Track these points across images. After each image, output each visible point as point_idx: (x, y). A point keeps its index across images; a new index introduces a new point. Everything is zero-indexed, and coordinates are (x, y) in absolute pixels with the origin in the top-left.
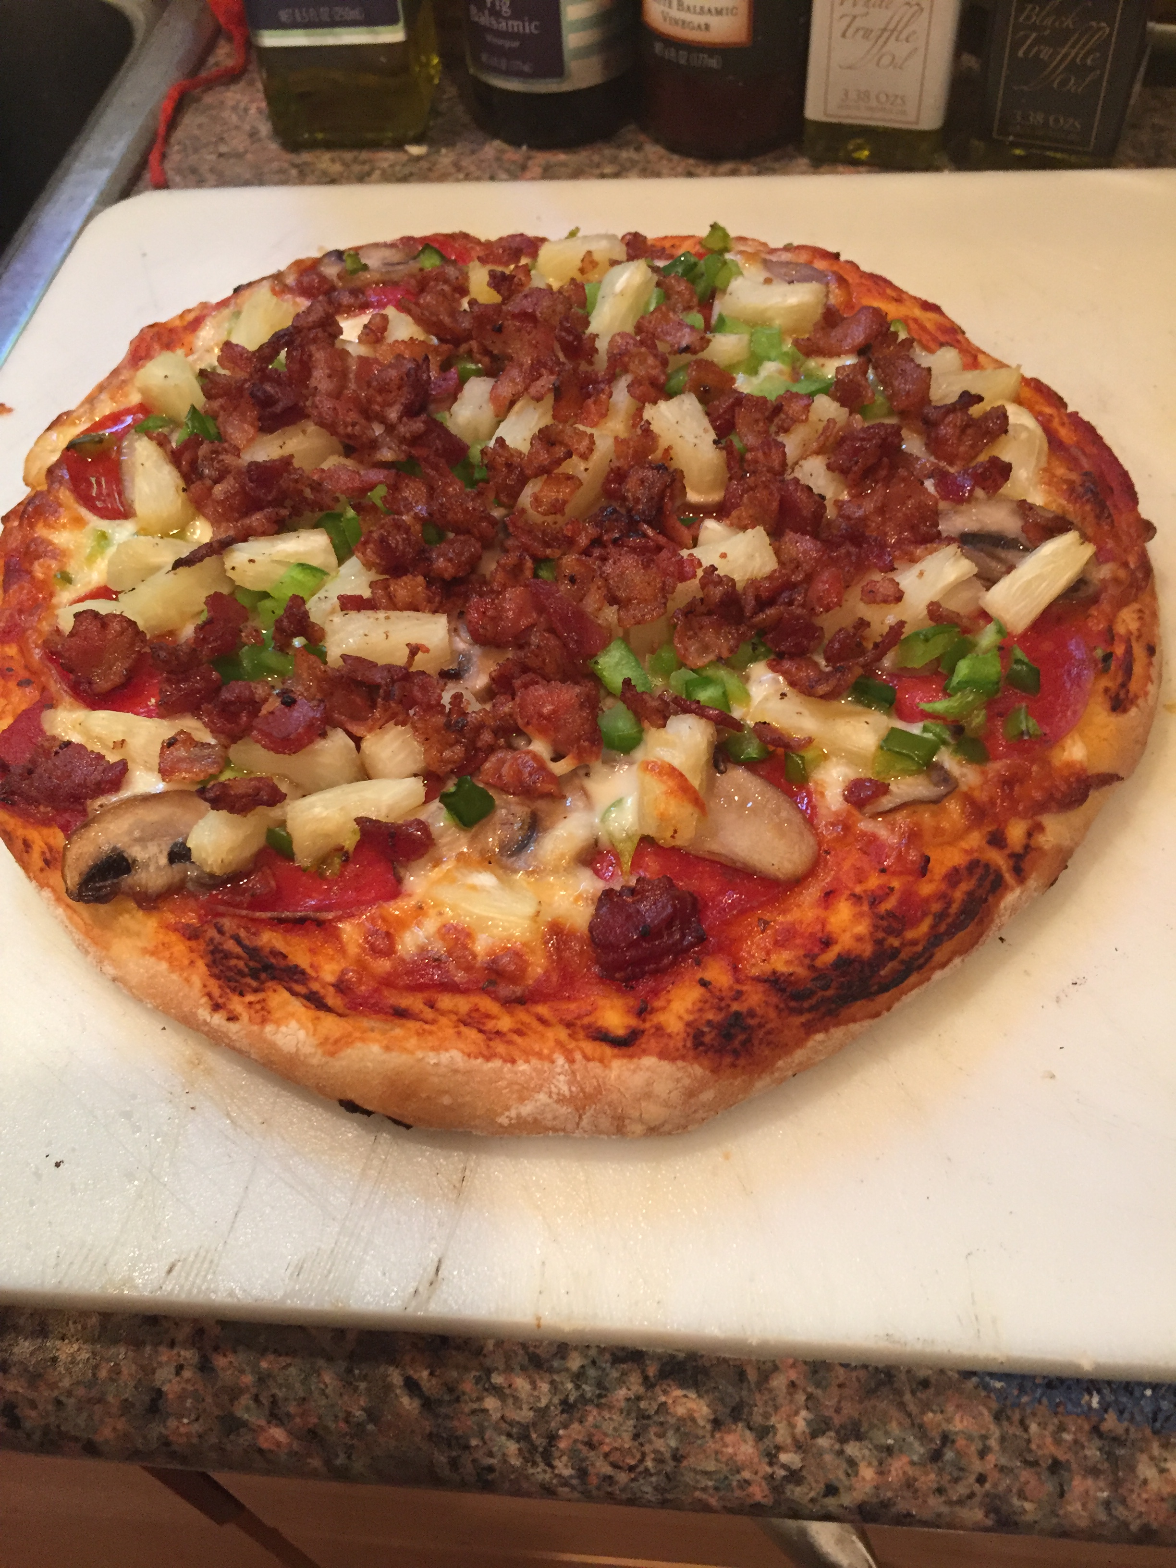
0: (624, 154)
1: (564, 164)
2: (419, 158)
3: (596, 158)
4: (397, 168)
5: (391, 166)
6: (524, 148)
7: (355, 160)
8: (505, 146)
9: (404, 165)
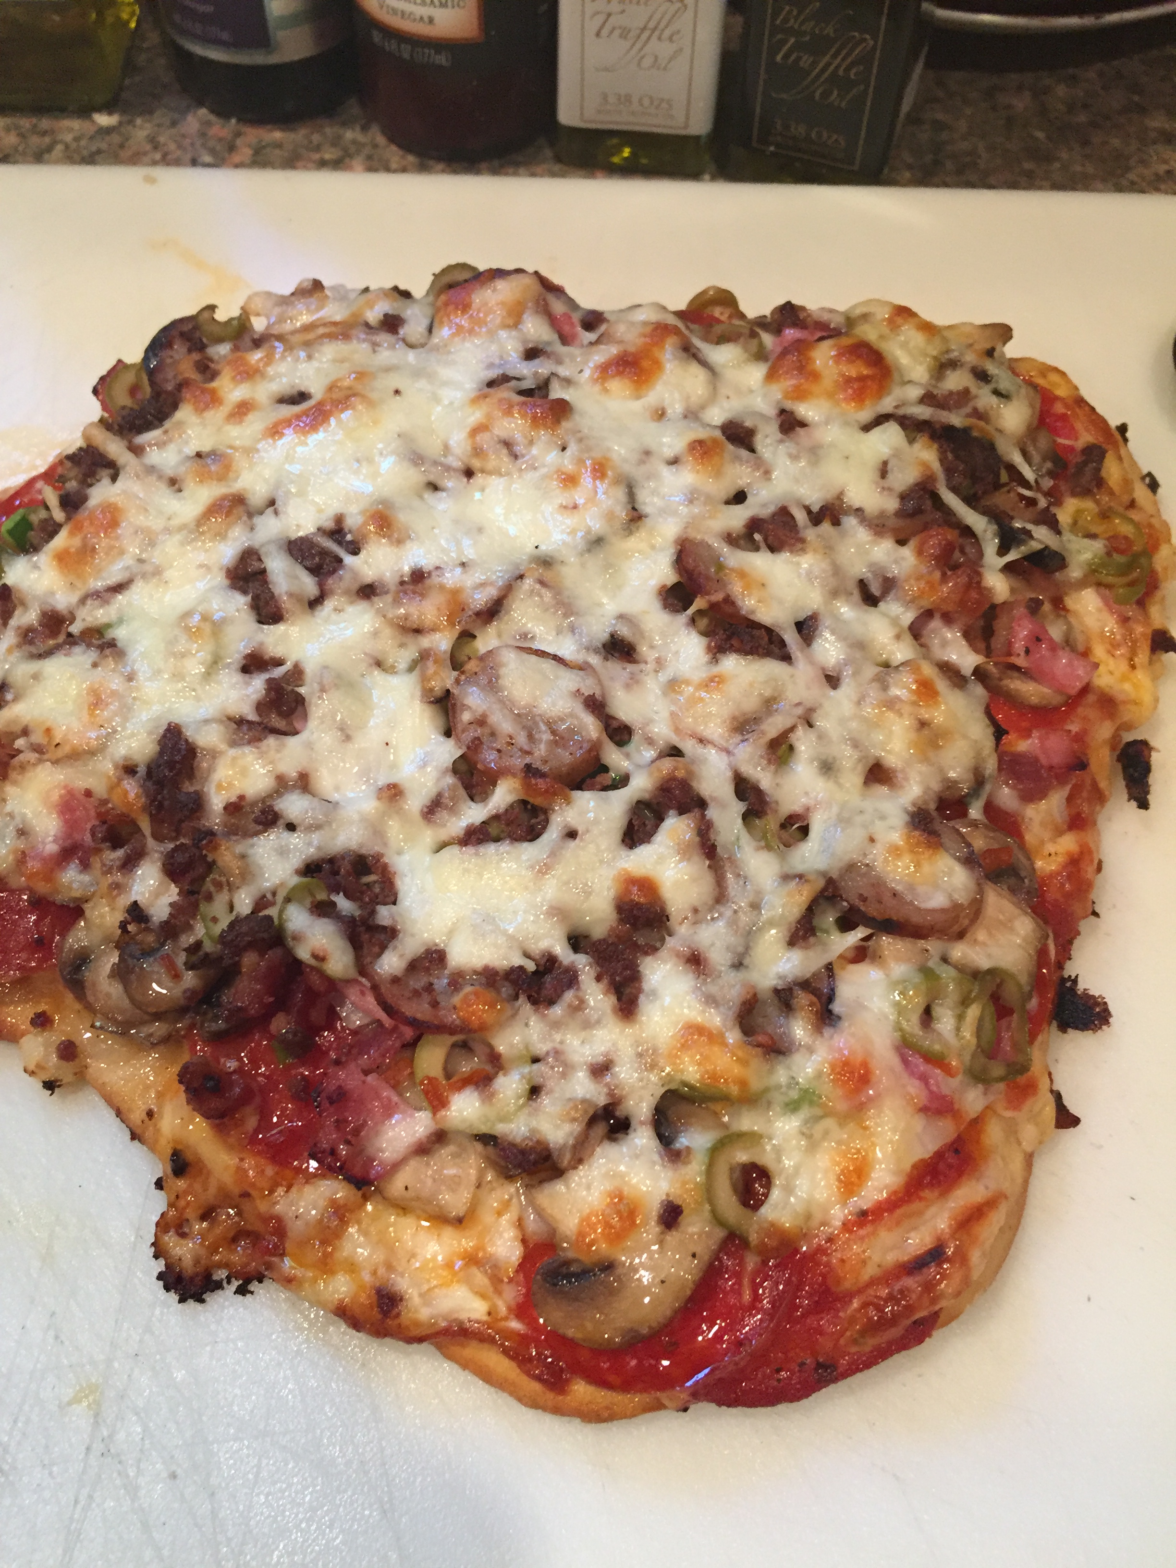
0: (349, 135)
1: (279, 145)
2: (108, 131)
3: (316, 138)
4: (83, 143)
5: (77, 139)
6: (233, 121)
7: (34, 130)
8: (212, 118)
9: (91, 138)
